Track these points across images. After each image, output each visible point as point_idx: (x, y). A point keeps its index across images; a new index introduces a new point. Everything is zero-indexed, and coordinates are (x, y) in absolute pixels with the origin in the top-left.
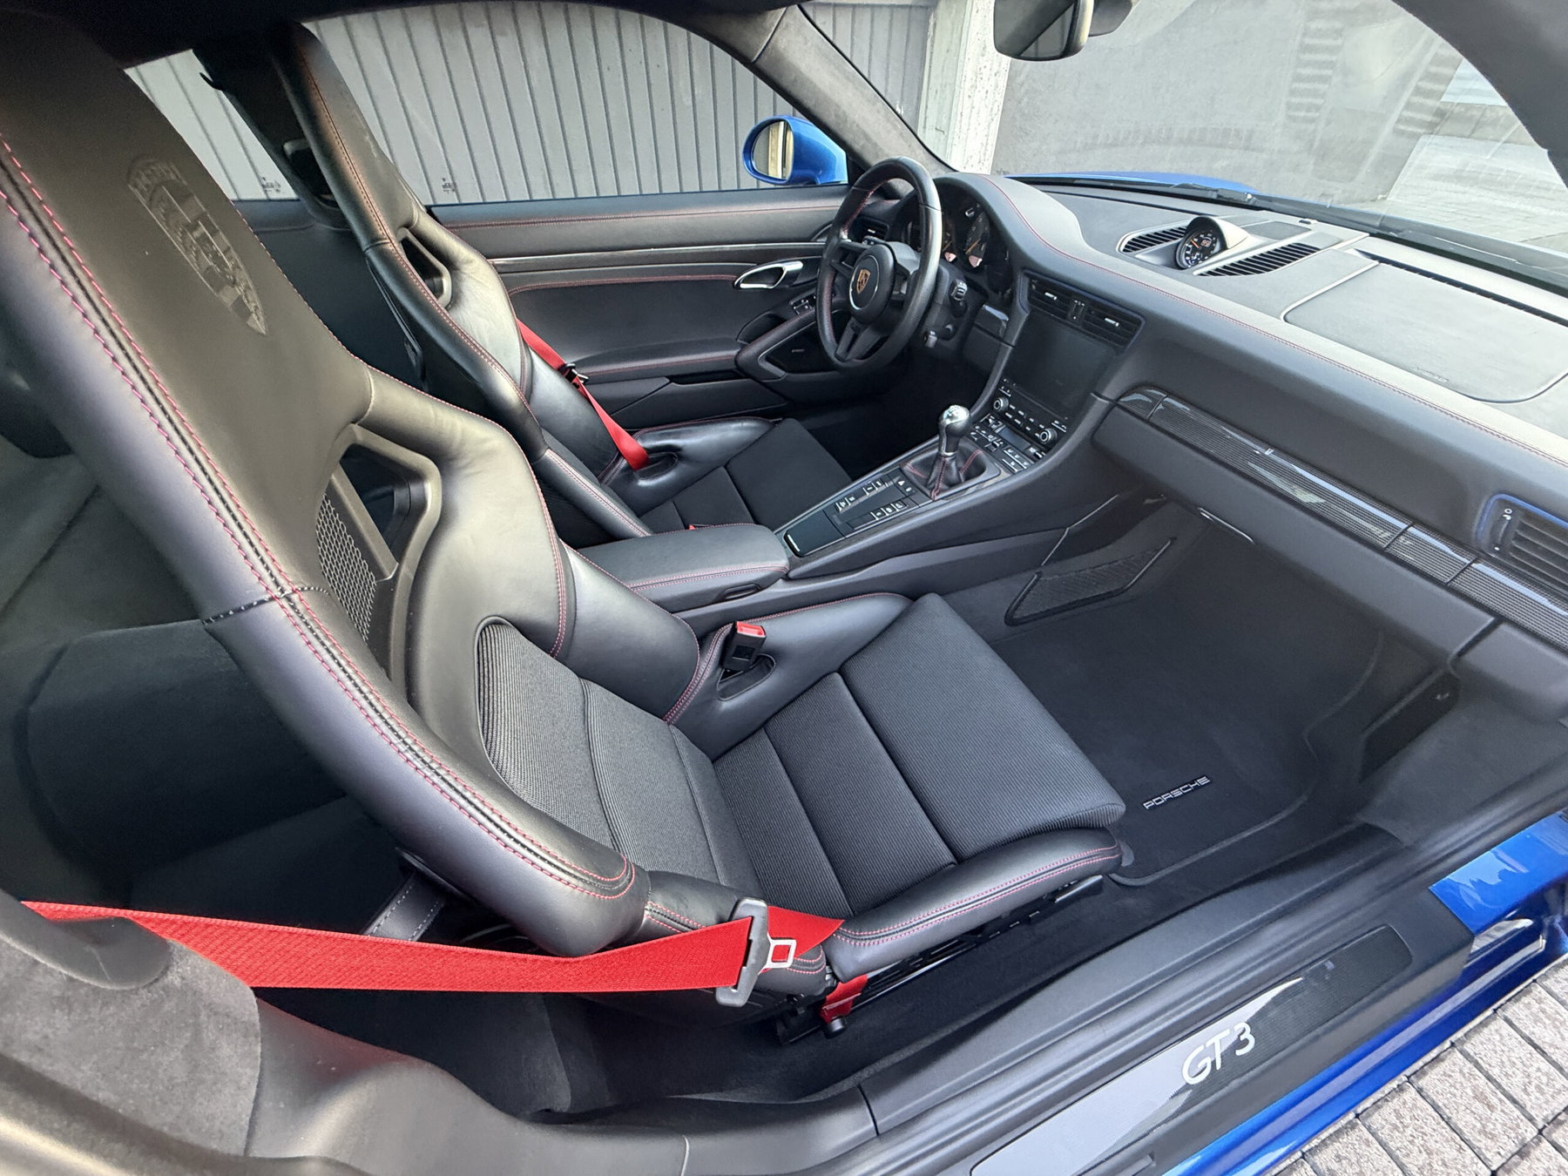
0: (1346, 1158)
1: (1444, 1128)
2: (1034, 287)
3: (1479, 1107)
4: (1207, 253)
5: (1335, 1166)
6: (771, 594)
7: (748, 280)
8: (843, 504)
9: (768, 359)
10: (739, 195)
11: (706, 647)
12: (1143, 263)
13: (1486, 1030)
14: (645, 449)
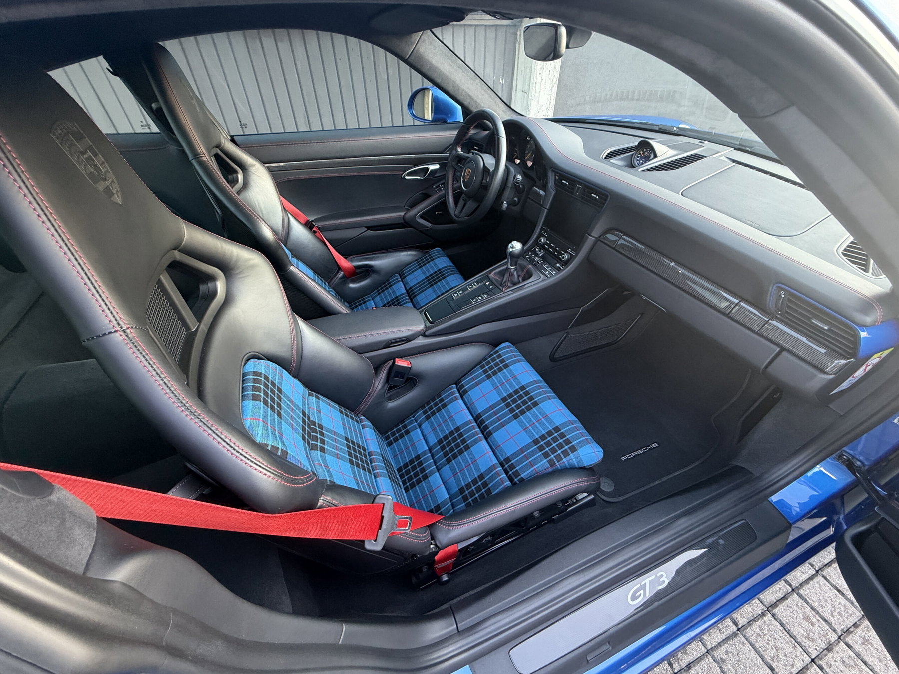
0: (731, 652)
1: (785, 635)
2: (557, 177)
3: (806, 624)
4: (647, 159)
5: (725, 657)
6: (416, 343)
7: (409, 174)
8: (456, 295)
9: (421, 217)
10: (404, 129)
11: (379, 372)
12: (614, 165)
13: (811, 582)
14: (354, 266)
